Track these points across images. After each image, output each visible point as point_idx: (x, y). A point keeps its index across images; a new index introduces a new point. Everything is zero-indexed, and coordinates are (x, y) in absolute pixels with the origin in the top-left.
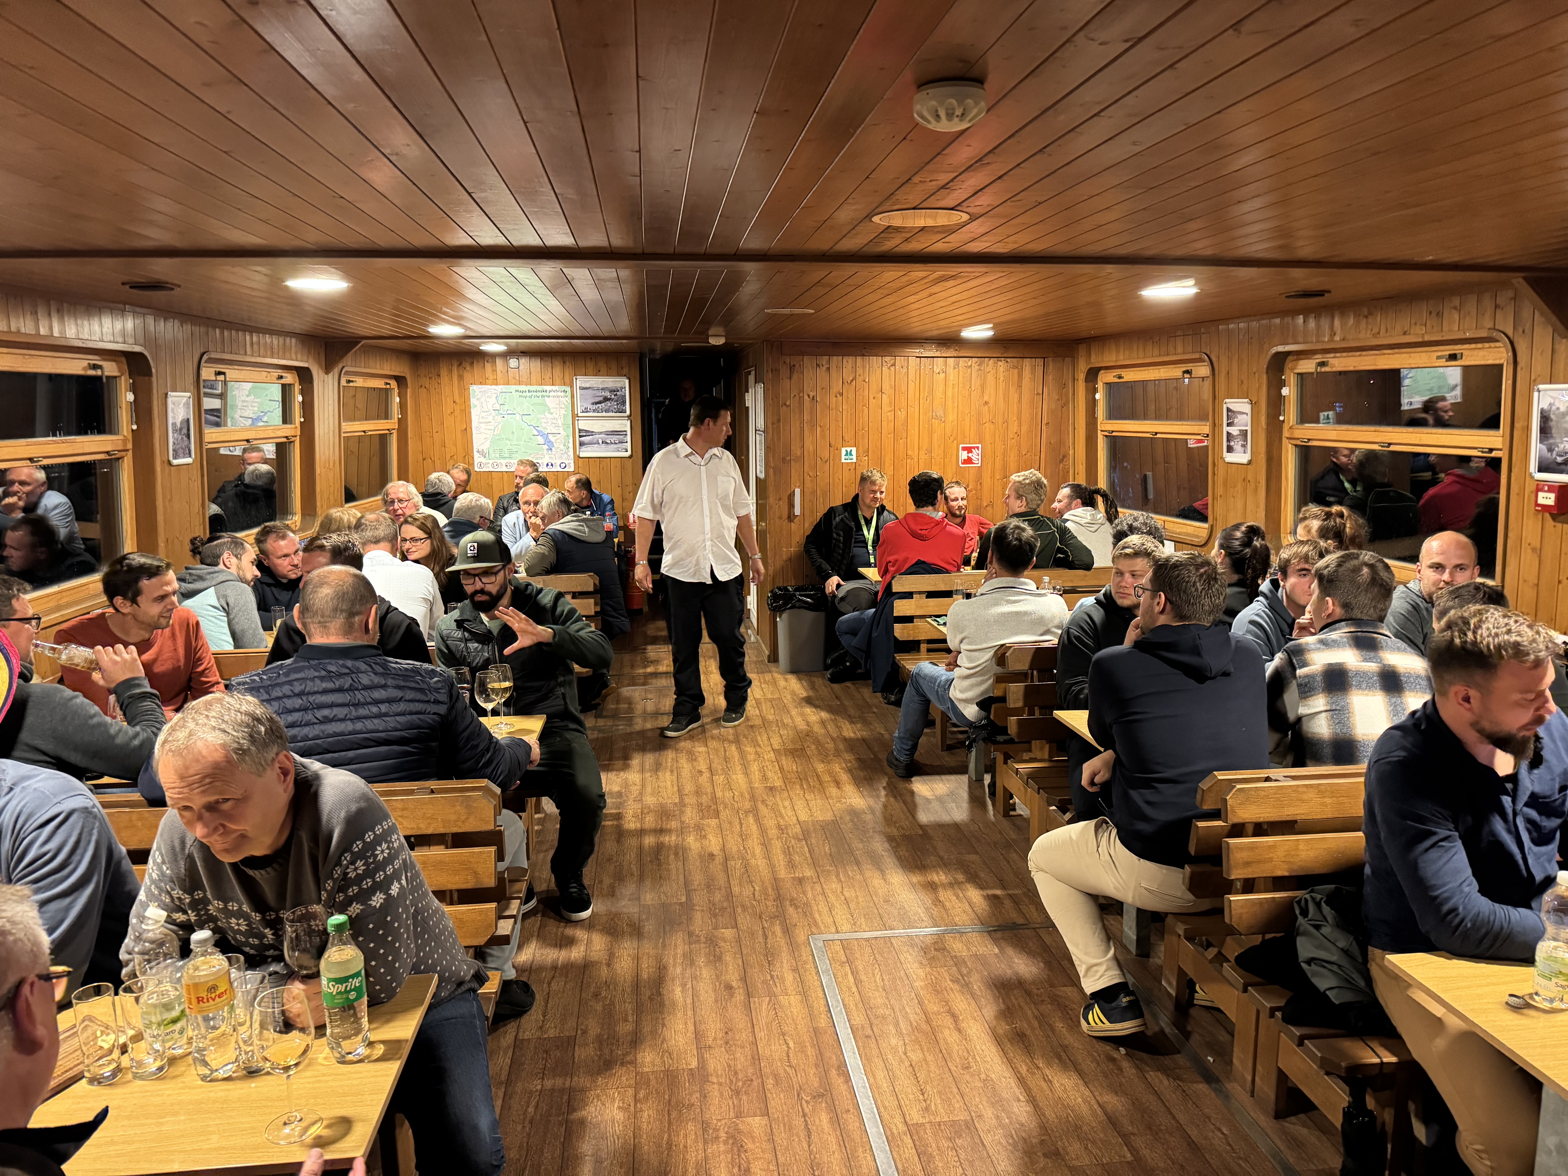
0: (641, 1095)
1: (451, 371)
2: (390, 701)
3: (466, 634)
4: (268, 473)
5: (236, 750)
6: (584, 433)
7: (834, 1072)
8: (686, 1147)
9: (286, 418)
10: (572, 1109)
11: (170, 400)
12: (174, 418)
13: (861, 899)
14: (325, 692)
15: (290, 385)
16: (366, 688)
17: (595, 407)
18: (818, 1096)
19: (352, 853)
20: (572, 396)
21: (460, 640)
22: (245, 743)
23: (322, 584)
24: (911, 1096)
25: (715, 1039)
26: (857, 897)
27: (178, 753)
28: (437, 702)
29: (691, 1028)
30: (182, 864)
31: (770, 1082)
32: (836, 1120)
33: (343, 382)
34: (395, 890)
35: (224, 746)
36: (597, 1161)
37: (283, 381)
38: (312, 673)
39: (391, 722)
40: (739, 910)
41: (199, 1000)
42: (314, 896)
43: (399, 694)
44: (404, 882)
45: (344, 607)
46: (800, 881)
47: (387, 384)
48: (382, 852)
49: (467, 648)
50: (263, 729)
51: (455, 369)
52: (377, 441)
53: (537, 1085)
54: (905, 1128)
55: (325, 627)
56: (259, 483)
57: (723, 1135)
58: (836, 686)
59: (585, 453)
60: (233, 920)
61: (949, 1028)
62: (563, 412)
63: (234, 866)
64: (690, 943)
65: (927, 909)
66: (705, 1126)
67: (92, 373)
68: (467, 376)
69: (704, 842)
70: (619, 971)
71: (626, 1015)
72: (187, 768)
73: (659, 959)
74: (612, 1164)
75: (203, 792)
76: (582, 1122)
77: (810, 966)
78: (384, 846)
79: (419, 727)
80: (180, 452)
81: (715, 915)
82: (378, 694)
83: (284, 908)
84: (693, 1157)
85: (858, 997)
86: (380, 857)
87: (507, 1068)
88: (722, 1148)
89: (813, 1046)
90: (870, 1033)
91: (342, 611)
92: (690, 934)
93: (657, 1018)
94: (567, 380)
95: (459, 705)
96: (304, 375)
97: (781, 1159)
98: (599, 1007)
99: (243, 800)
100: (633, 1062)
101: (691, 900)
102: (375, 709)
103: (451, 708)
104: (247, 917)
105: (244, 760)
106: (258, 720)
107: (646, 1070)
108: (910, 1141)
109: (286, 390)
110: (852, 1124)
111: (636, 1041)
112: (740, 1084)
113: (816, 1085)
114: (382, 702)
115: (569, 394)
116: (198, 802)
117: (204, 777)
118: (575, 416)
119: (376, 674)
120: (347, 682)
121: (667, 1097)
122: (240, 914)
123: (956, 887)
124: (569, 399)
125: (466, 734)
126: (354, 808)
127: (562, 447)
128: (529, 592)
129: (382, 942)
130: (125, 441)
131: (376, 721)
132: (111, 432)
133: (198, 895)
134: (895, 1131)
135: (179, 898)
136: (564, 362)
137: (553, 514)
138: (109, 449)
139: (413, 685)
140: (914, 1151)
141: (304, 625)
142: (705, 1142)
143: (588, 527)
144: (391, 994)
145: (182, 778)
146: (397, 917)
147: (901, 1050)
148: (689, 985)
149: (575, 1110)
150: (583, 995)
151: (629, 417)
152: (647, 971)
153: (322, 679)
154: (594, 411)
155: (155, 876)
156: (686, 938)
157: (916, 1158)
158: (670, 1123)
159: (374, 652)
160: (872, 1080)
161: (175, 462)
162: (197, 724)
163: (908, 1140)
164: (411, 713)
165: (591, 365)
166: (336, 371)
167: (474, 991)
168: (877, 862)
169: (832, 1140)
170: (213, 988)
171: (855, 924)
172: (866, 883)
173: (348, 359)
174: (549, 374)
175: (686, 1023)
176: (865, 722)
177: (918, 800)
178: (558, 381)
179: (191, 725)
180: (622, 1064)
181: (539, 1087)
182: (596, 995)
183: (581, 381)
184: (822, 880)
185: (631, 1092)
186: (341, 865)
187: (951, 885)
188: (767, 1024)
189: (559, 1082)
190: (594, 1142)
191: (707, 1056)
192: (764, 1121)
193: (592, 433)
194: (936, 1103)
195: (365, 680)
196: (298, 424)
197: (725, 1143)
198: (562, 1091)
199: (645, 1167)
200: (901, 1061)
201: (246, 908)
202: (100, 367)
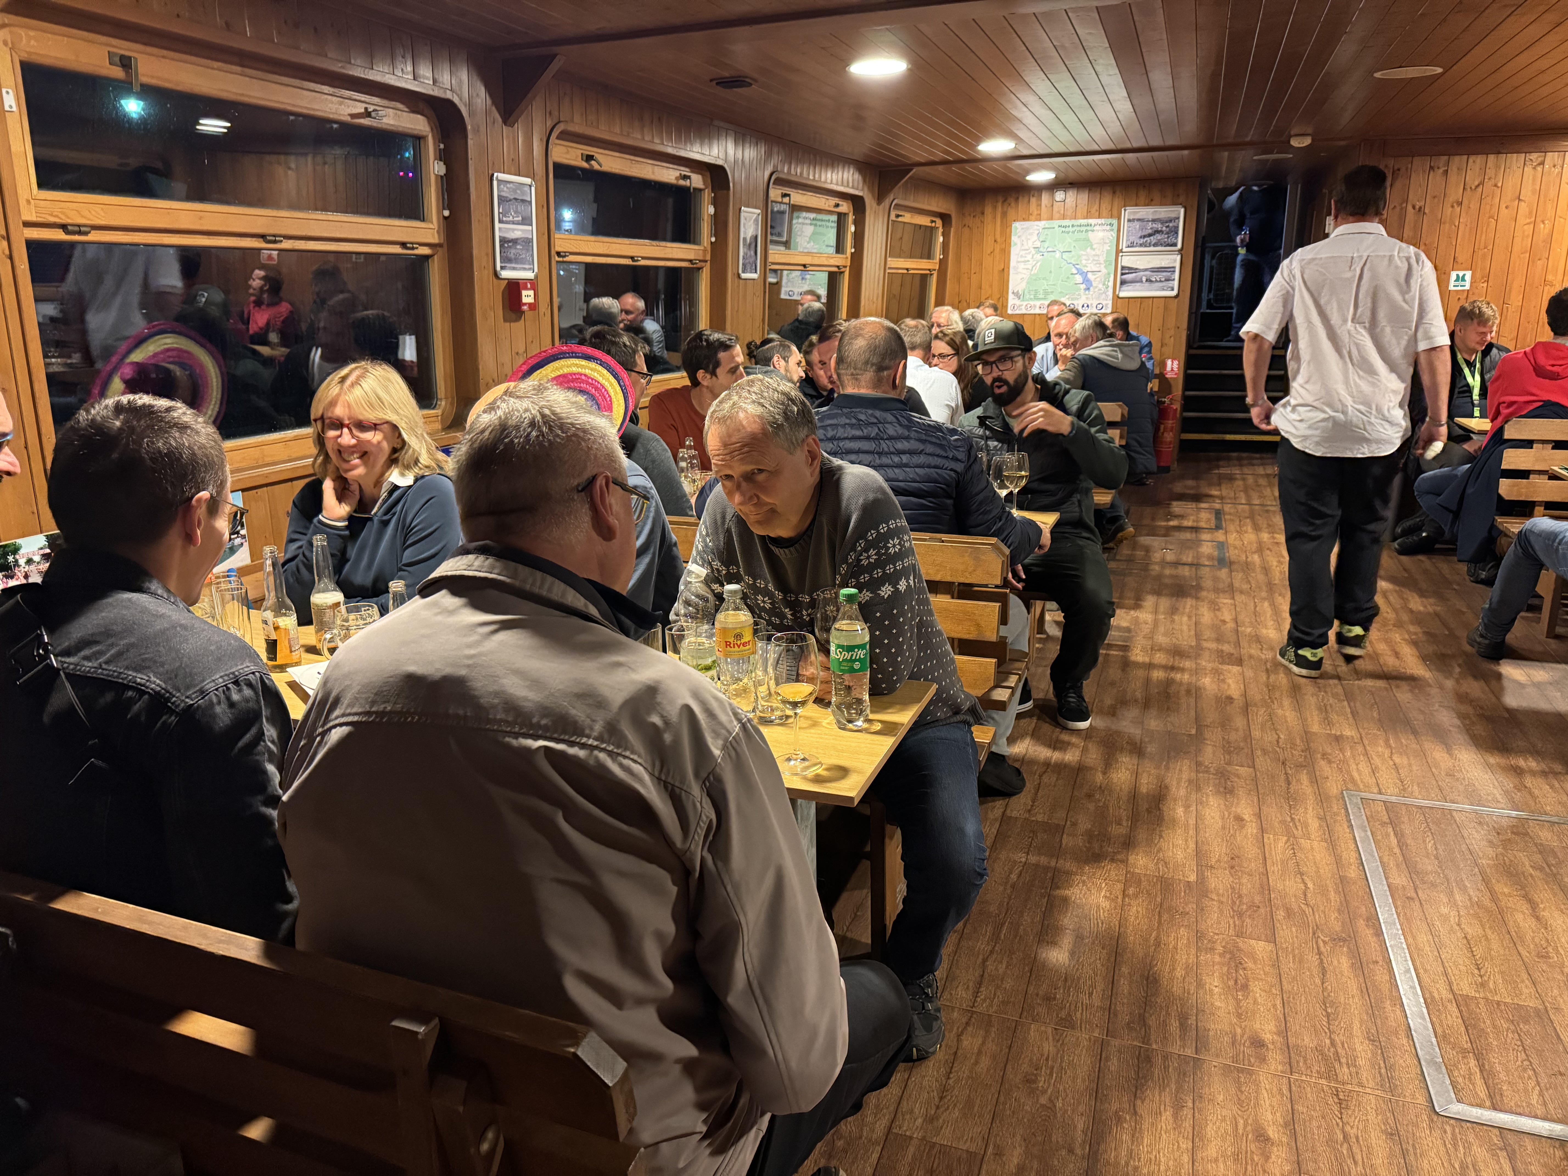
0: (1131, 891)
1: (995, 208)
2: (911, 452)
3: (987, 433)
4: (820, 310)
5: (771, 424)
6: (1127, 270)
7: (1361, 923)
8: (1176, 948)
9: (839, 248)
10: (1055, 886)
11: (742, 214)
12: (745, 233)
13: (1415, 768)
14: (854, 438)
15: (845, 214)
16: (891, 438)
17: (1142, 241)
18: (1337, 940)
19: (867, 540)
20: (1119, 230)
21: (981, 437)
22: (780, 419)
23: (857, 336)
24: (1462, 968)
25: (1219, 861)
26: (1410, 765)
27: (722, 420)
28: (955, 459)
29: (1192, 845)
30: (721, 537)
31: (1280, 914)
32: (1360, 965)
33: (893, 217)
34: (902, 586)
35: (761, 417)
36: (1077, 937)
37: (840, 209)
38: (844, 420)
39: (911, 473)
40: (1259, 753)
41: (728, 644)
42: (830, 582)
43: (920, 446)
44: (912, 582)
45: (875, 361)
46: (1338, 739)
47: (932, 222)
48: (894, 546)
49: (987, 446)
50: (796, 409)
51: (999, 205)
52: (917, 281)
53: (1021, 857)
54: (1451, 996)
55: (857, 379)
56: (811, 320)
57: (1220, 949)
58: (1404, 558)
59: (1126, 292)
60: (760, 597)
61: (1524, 913)
62: (1107, 247)
63: (762, 538)
64: (1197, 771)
65: (1506, 792)
66: (1200, 936)
67: (682, 182)
68: (1011, 212)
69: (1222, 685)
70: (1115, 780)
71: (1121, 819)
72: (729, 436)
73: (1161, 780)
74: (1093, 943)
75: (741, 459)
76: (1065, 900)
77: (1341, 817)
78: (896, 541)
79: (936, 482)
80: (748, 267)
81: (1229, 753)
82: (901, 445)
83: (803, 593)
84: (1182, 958)
85: (1401, 858)
86: (892, 551)
87: (993, 837)
88: (1217, 959)
89: (1337, 892)
90: (1414, 895)
91: (873, 365)
92: (1198, 764)
93: (1154, 830)
94: (1115, 212)
95: (976, 467)
96: (858, 203)
97: (1286, 987)
98: (1092, 806)
99: (775, 473)
100: (1125, 862)
101: (1201, 734)
102: (896, 459)
103: (969, 468)
104: (771, 596)
105: (777, 434)
106: (791, 399)
107: (1137, 871)
108: (1456, 1010)
109: (841, 217)
110: (1381, 976)
111: (1128, 843)
112: (1245, 907)
113: (1338, 928)
114: (904, 452)
115: (1115, 227)
116: (737, 470)
117: (744, 446)
118: (1119, 251)
119: (901, 425)
120: (873, 431)
121: (1159, 899)
122: (766, 592)
123: (1551, 776)
124: (1115, 235)
125: (981, 497)
126: (871, 496)
127: (1101, 286)
128: (1056, 391)
129: (887, 632)
130: (705, 250)
131: (897, 470)
132: (695, 242)
133: (733, 569)
134: (1436, 995)
135: (717, 570)
136: (1114, 193)
137: (1086, 338)
138: (692, 257)
139: (934, 440)
140: (1460, 1020)
141: (839, 375)
142: (1198, 949)
143: (1122, 352)
144: (891, 689)
145: (725, 445)
146: (902, 613)
147: (1453, 920)
148: (1193, 808)
149: (1058, 888)
150: (1076, 793)
151: (1180, 251)
152: (1146, 784)
153: (852, 426)
154: (1141, 245)
155: (700, 547)
156: (1194, 767)
157: (1463, 1029)
158: (1160, 923)
159: (900, 406)
160: (1410, 940)
161: (744, 276)
162: (740, 397)
163: (1453, 1008)
164: (929, 467)
165: (1143, 194)
166: (887, 202)
167: (970, 725)
168: (1440, 735)
169: (1353, 986)
170: (739, 636)
171: (1404, 790)
172: (1423, 754)
173: (898, 190)
174: (1096, 207)
175: (1186, 841)
176: (1441, 597)
177: (1505, 683)
178: (1105, 212)
179: (735, 398)
180: (1112, 860)
181: (1023, 860)
182: (1089, 796)
183: (1128, 212)
184: (1366, 742)
185: (1119, 886)
186: (855, 551)
187: (1544, 774)
188: (1282, 862)
189: (1044, 860)
190: (1076, 919)
191: (1208, 874)
192: (1270, 947)
193: (1136, 270)
194: (1496, 980)
195: (891, 431)
196: (849, 255)
197: (1222, 955)
198: (1047, 869)
199: (1129, 955)
200: (1451, 931)
201: (771, 587)
202: (689, 177)
